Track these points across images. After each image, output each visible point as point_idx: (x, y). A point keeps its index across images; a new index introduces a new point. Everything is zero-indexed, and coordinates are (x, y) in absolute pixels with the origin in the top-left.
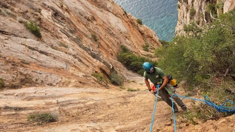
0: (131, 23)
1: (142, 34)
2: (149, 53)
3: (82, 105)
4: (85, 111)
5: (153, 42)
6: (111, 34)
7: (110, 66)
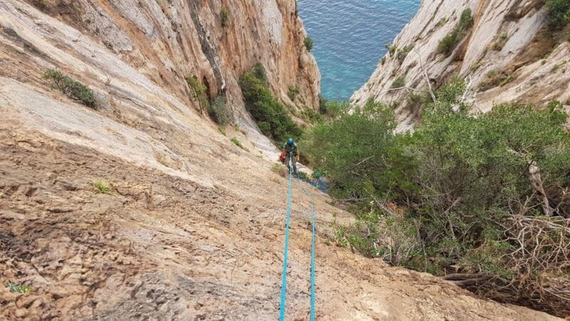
0: (294, 37)
1: (301, 67)
2: (292, 104)
3: (148, 115)
4: (149, 128)
5: (308, 91)
6: (253, 31)
7: (222, 84)
